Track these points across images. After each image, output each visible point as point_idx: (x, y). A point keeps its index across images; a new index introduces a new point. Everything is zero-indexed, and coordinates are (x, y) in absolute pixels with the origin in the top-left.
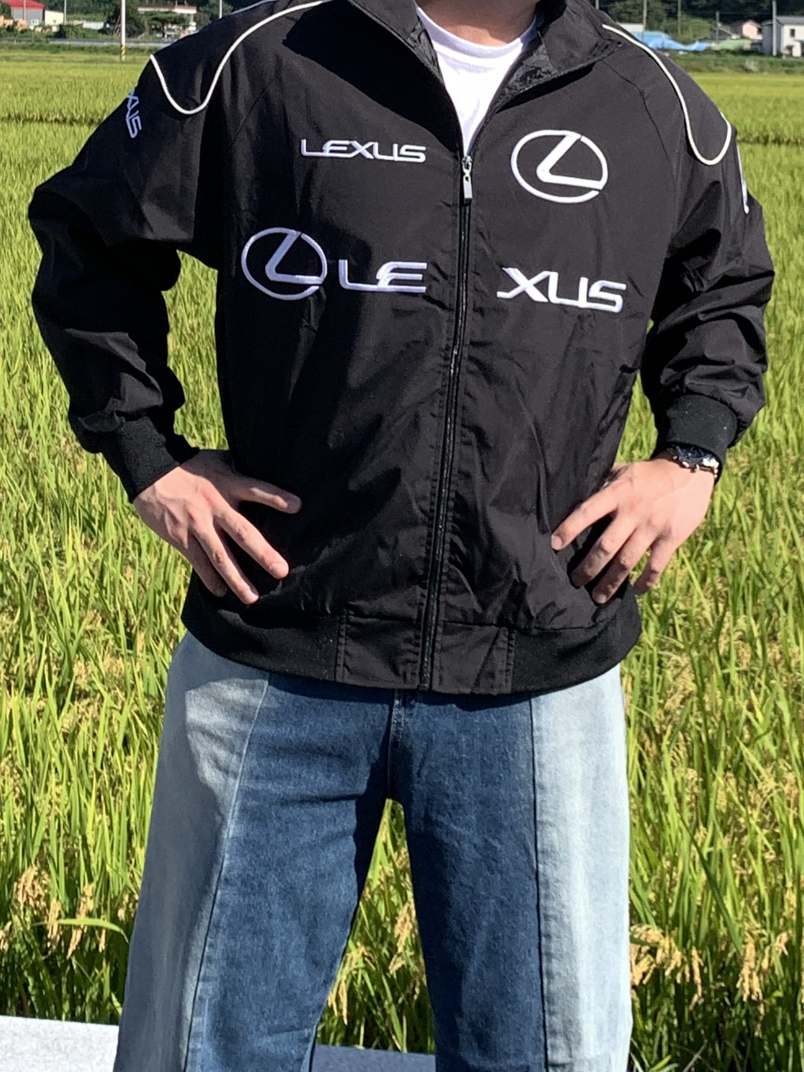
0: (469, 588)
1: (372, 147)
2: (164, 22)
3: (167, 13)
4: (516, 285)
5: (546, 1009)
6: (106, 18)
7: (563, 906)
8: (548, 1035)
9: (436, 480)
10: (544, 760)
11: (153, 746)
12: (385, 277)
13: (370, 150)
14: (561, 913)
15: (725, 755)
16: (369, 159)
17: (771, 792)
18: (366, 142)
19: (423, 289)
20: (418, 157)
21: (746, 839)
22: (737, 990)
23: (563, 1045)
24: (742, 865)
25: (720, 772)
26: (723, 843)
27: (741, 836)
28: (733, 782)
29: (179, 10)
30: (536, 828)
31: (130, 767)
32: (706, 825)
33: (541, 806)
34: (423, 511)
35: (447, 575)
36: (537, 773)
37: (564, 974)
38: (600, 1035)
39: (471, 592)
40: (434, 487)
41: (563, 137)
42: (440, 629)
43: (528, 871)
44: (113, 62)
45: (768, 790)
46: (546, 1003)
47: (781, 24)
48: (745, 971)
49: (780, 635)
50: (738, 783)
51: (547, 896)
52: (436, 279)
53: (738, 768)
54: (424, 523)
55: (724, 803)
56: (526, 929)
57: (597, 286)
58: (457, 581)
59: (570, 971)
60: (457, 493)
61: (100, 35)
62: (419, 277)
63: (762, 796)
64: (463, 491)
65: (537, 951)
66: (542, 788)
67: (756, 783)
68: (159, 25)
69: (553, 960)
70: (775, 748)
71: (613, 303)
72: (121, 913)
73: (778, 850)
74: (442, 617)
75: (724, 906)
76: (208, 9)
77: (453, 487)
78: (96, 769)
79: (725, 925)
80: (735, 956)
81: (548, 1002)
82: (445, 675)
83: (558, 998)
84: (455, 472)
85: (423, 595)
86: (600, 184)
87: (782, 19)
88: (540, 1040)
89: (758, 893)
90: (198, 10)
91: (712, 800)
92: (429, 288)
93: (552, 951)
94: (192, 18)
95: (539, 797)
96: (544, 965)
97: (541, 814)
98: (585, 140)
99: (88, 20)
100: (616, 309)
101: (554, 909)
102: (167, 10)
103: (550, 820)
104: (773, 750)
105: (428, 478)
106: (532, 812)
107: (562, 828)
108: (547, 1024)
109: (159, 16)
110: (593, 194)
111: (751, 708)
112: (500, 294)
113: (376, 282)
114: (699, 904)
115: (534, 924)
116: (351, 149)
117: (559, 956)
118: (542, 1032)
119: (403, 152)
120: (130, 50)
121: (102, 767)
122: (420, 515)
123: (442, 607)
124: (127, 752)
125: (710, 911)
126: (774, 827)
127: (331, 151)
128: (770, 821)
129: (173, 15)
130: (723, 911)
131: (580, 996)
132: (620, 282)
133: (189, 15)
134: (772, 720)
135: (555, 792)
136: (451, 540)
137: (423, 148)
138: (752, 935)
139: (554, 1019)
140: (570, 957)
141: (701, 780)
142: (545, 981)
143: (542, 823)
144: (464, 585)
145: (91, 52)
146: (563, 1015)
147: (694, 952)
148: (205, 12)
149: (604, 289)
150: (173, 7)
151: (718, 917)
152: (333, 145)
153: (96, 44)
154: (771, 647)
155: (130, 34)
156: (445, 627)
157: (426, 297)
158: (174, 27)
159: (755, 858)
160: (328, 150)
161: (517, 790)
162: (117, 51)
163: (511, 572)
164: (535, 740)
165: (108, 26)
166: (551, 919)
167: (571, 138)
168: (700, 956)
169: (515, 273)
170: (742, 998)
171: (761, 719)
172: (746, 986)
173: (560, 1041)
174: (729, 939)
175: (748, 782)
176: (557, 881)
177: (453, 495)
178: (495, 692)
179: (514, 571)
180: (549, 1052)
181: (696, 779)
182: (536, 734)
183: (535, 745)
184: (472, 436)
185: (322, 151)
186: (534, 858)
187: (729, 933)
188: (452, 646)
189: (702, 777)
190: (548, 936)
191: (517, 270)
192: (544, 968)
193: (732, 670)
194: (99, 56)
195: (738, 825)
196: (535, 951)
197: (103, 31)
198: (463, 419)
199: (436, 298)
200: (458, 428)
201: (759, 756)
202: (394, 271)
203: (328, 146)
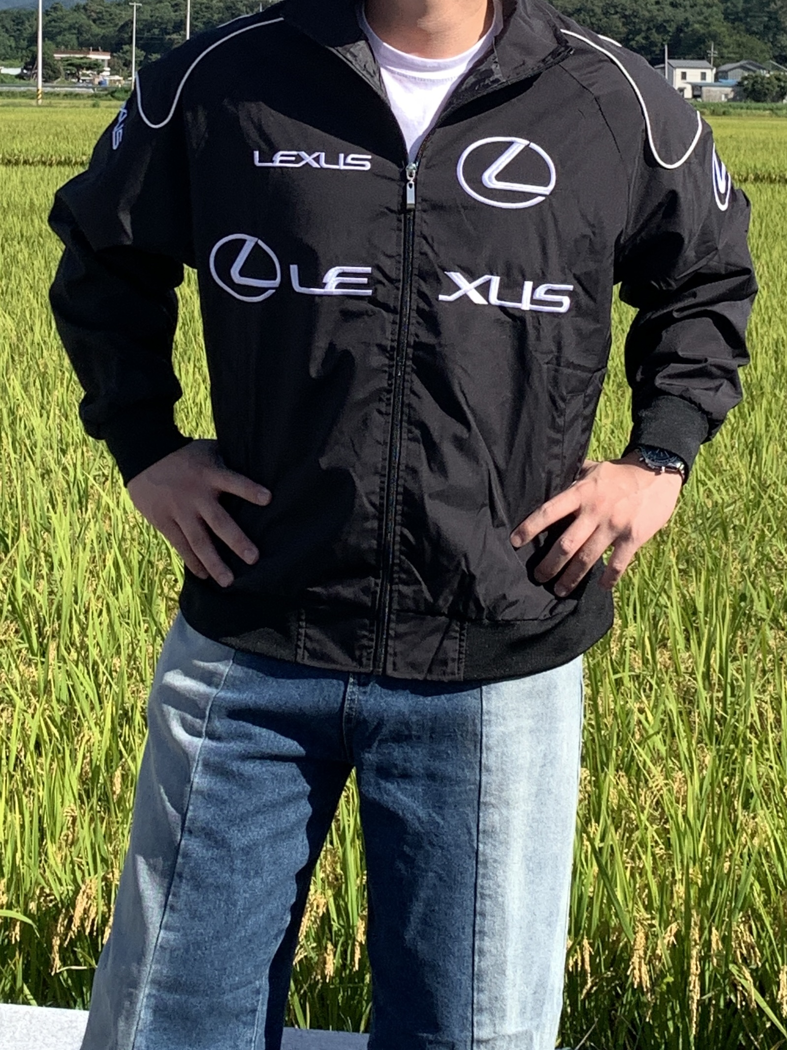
0: (421, 579)
1: (318, 157)
2: (79, 67)
3: (81, 58)
4: (457, 288)
5: (475, 987)
6: (23, 64)
7: (499, 886)
8: (475, 1012)
9: (384, 476)
10: (492, 742)
11: (64, 748)
12: (332, 280)
13: (317, 159)
14: (496, 893)
15: (617, 755)
16: (316, 168)
17: (661, 789)
18: (314, 152)
19: (369, 292)
20: (363, 165)
21: (637, 834)
22: (628, 977)
23: (488, 1021)
24: (633, 858)
25: (611, 771)
26: (614, 837)
27: (631, 832)
28: (625, 780)
29: (93, 56)
30: (479, 809)
31: (42, 770)
32: (597, 821)
33: (486, 788)
34: (373, 504)
35: (399, 565)
36: (484, 755)
37: (494, 951)
38: (523, 1012)
39: (423, 583)
40: (383, 482)
41: (511, 143)
42: (393, 617)
43: (469, 850)
44: (31, 106)
45: (659, 787)
46: (476, 981)
47: (672, 68)
48: (635, 959)
49: (669, 643)
50: (630, 781)
51: (484, 876)
52: (380, 282)
53: (628, 766)
54: (374, 517)
55: (616, 801)
56: (462, 906)
57: (542, 289)
58: (409, 572)
59: (499, 949)
60: (405, 488)
61: (17, 80)
62: (365, 280)
63: (652, 793)
64: (411, 485)
65: (472, 928)
66: (488, 770)
67: (646, 781)
68: (74, 70)
69: (486, 938)
70: (665, 748)
71: (560, 304)
72: (33, 906)
73: (668, 845)
74: (395, 606)
75: (615, 896)
76: (121, 55)
77: (401, 482)
78: (9, 771)
79: (617, 916)
80: (626, 945)
81: (478, 979)
82: (398, 660)
83: (487, 975)
84: (402, 467)
85: (376, 585)
86: (547, 190)
87: (673, 62)
88: (467, 1018)
89: (647, 886)
90: (111, 56)
91: (604, 797)
92: (375, 291)
93: (486, 929)
94: (106, 64)
95: (484, 778)
96: (477, 943)
97: (485, 795)
98: (534, 146)
99: (6, 66)
100: (563, 309)
101: (490, 888)
102: (82, 56)
103: (493, 801)
104: (663, 750)
105: (376, 473)
106: (477, 793)
107: (504, 811)
108: (475, 1001)
109: (75, 61)
110: (540, 199)
111: (641, 711)
112: (442, 297)
113: (323, 285)
114: (591, 895)
115: (470, 904)
116: (299, 159)
117: (491, 935)
118: (470, 1010)
119: (349, 160)
120: (46, 95)
121: (14, 770)
122: (371, 509)
123: (396, 595)
124: (40, 755)
125: (602, 902)
126: (665, 823)
127: (281, 162)
128: (662, 817)
129: (88, 61)
130: (615, 903)
131: (507, 973)
132: (568, 284)
133: (103, 60)
134: (662, 721)
135: (500, 775)
136: (402, 532)
137: (369, 157)
138: (642, 924)
139: (481, 995)
140: (502, 934)
141: (593, 778)
142: (476, 959)
143: (485, 804)
144: (415, 575)
145: (8, 97)
146: (490, 991)
147: (585, 942)
148: (119, 58)
149: (549, 292)
150: (88, 53)
151: (610, 909)
152: (282, 156)
153: (13, 89)
154: (662, 654)
155: (47, 79)
156: (398, 616)
157: (371, 300)
158: (88, 72)
159: (645, 853)
160: (278, 160)
161: (463, 770)
162: (34, 96)
163: (459, 564)
164: (484, 723)
165: (25, 71)
166: (487, 898)
167: (520, 144)
168: (592, 945)
169: (457, 277)
170: (632, 984)
171: (652, 721)
172: (636, 972)
173: (485, 1018)
174: (620, 929)
175: (639, 781)
176: (495, 861)
177: (401, 489)
178: (446, 679)
179: (463, 563)
180: (475, 1030)
181: (588, 778)
182: (485, 717)
183: (484, 728)
184: (417, 432)
185: (272, 161)
186: (475, 838)
187: (620, 923)
188: (406, 634)
189: (594, 776)
190: (483, 915)
191: (458, 274)
192: (476, 947)
193: (625, 675)
194: (17, 101)
195: (629, 820)
196: (469, 930)
197: (20, 77)
198: (409, 417)
199: (382, 301)
200: (405, 424)
201: (650, 755)
202: (340, 275)
203: (278, 157)
